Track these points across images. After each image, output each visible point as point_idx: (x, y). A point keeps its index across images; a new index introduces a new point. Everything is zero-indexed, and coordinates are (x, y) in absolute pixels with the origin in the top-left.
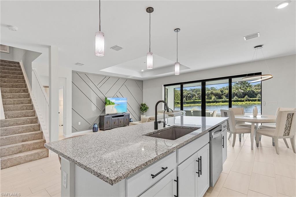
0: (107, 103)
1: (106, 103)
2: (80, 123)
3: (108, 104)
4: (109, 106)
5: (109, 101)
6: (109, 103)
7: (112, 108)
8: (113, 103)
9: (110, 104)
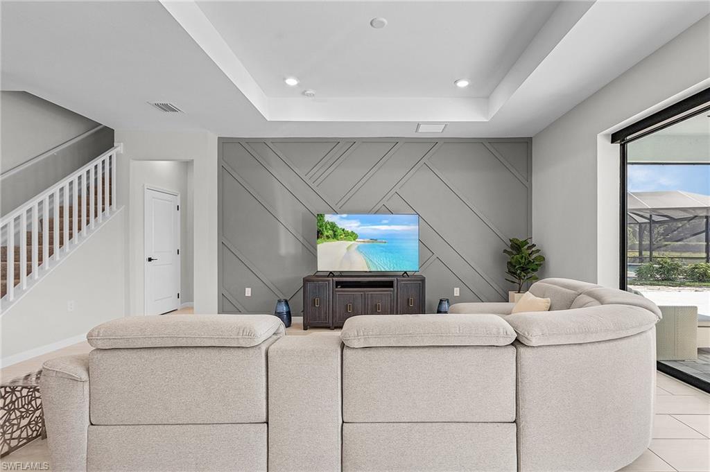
0: (326, 233)
1: (319, 234)
2: (248, 292)
3: (328, 237)
4: (333, 243)
5: (333, 226)
6: (331, 232)
7: (345, 251)
8: (352, 236)
9: (335, 236)
